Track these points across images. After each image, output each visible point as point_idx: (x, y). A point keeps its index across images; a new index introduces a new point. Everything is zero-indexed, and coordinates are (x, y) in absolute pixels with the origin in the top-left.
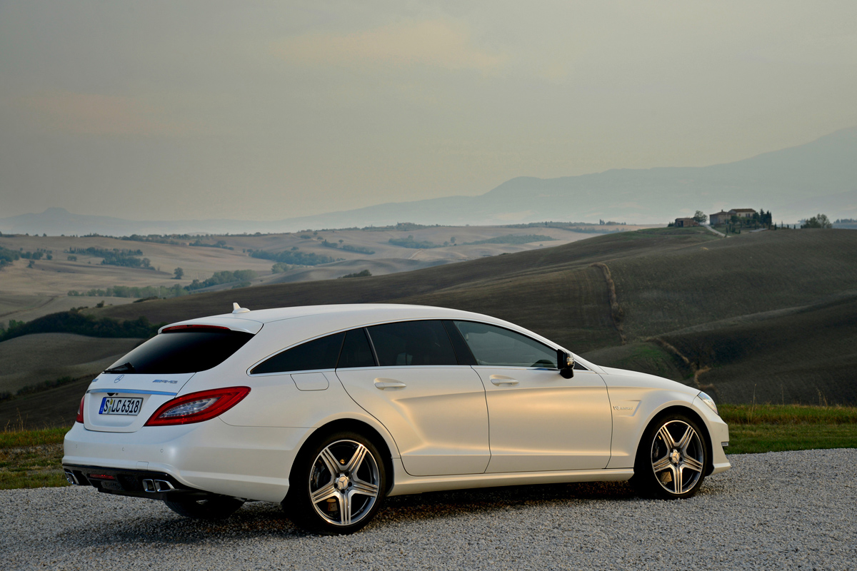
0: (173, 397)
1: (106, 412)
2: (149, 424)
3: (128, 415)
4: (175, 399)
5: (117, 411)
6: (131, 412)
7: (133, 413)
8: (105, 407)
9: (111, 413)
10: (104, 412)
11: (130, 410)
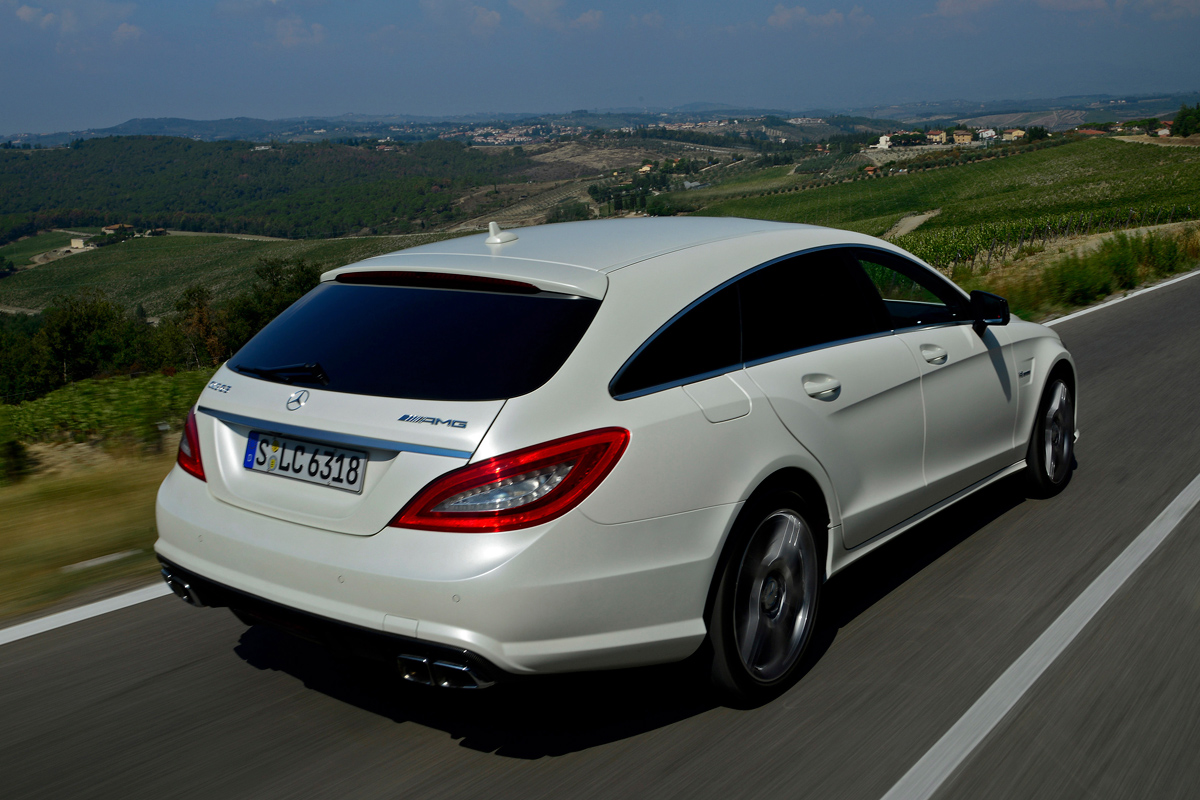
0: (461, 463)
1: (264, 468)
2: (402, 520)
3: (328, 486)
4: (468, 467)
5: (297, 471)
6: (338, 480)
7: (345, 485)
8: (258, 454)
9: (277, 471)
10: (256, 466)
11: (335, 474)
